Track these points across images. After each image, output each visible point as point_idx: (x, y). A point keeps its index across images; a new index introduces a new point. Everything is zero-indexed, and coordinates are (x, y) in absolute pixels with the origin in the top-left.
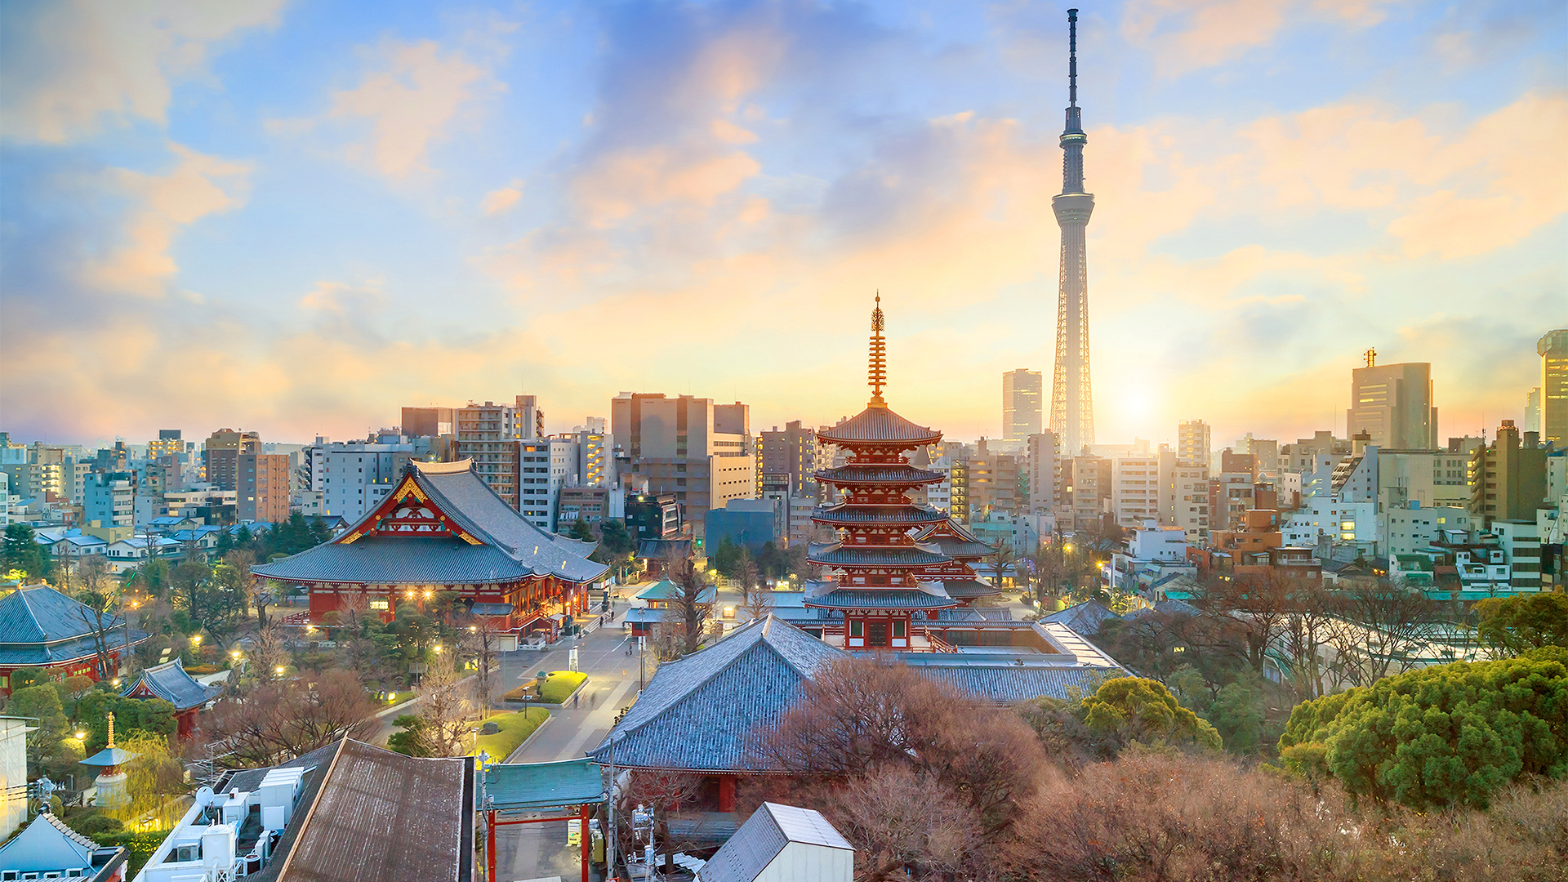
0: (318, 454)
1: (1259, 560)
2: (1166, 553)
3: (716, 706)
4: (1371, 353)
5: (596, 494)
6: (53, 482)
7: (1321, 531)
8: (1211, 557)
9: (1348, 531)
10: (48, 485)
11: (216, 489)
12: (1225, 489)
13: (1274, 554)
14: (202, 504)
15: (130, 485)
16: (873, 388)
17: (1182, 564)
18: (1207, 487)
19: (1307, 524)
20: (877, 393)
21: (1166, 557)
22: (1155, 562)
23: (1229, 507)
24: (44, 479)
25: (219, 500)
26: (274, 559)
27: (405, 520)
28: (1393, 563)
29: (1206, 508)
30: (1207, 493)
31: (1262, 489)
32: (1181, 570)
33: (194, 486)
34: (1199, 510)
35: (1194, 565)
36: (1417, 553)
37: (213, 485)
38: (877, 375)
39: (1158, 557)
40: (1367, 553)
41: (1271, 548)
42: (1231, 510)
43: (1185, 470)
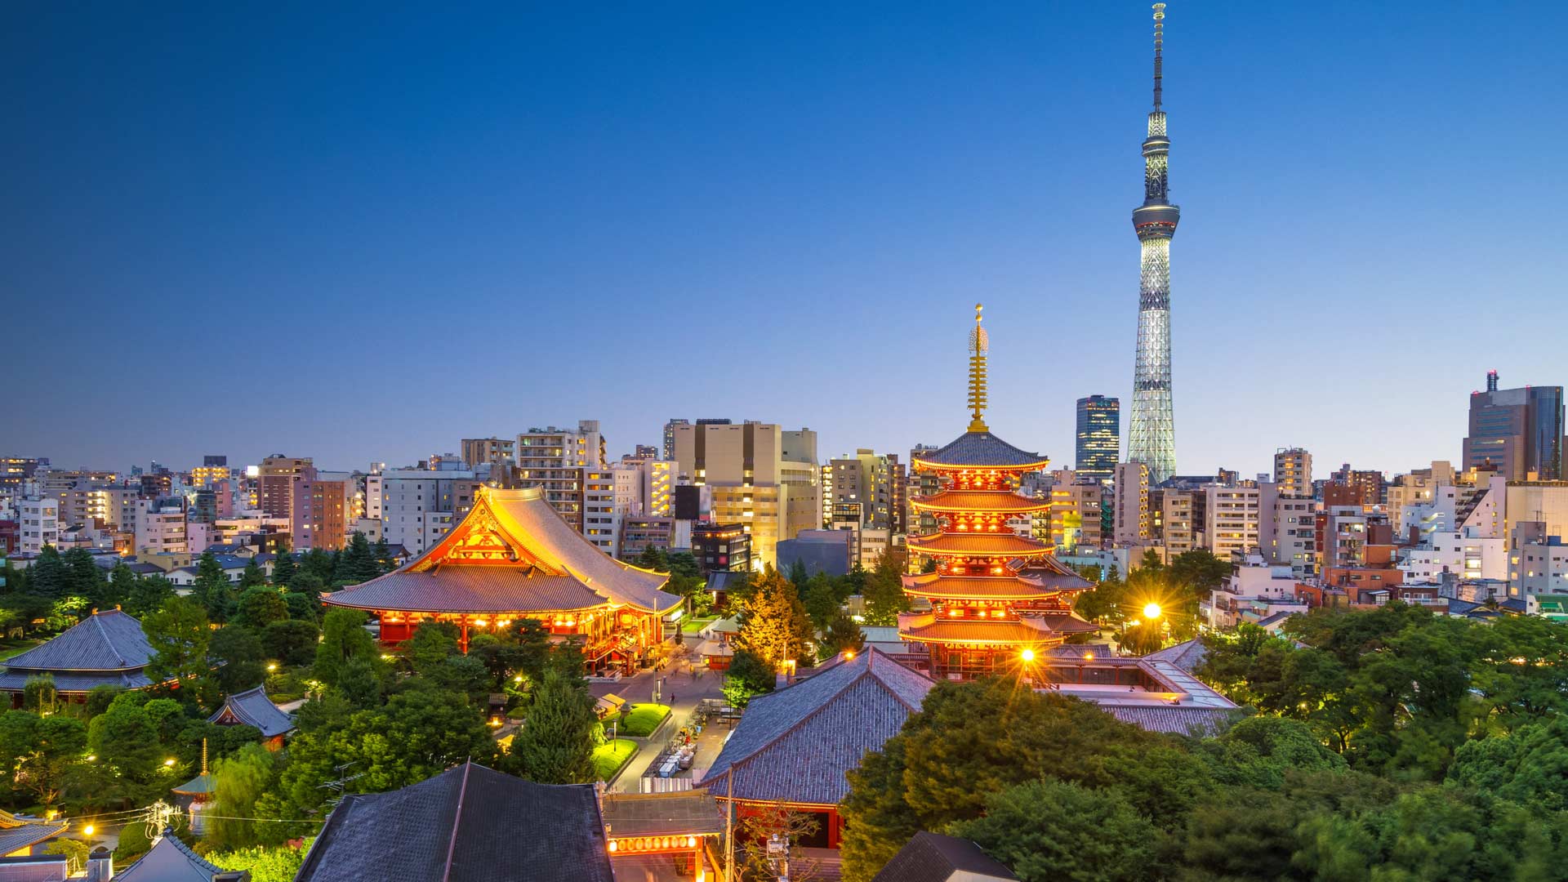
0: (373, 481)
1: (1378, 598)
2: (1272, 590)
3: (825, 739)
4: (1493, 377)
5: (662, 524)
6: (99, 509)
7: (1446, 568)
8: (1324, 595)
9: (1474, 570)
10: (94, 512)
11: (268, 517)
12: (1334, 523)
13: (1394, 591)
14: (257, 531)
15: (181, 512)
16: (973, 411)
17: (1291, 602)
18: (1314, 520)
19: (1427, 561)
20: (977, 417)
21: (1272, 595)
22: (1261, 599)
23: (1338, 542)
24: (90, 505)
25: (273, 528)
26: (345, 587)
27: (477, 547)
28: (1531, 604)
29: (1312, 542)
30: (1313, 527)
31: (1375, 523)
32: (1289, 608)
33: (246, 513)
34: (1304, 545)
35: (1304, 603)
36: (1559, 594)
37: (265, 512)
38: (977, 398)
39: (1264, 594)
40: (1498, 594)
41: (1392, 586)
42: (1341, 545)
43: (1288, 502)
